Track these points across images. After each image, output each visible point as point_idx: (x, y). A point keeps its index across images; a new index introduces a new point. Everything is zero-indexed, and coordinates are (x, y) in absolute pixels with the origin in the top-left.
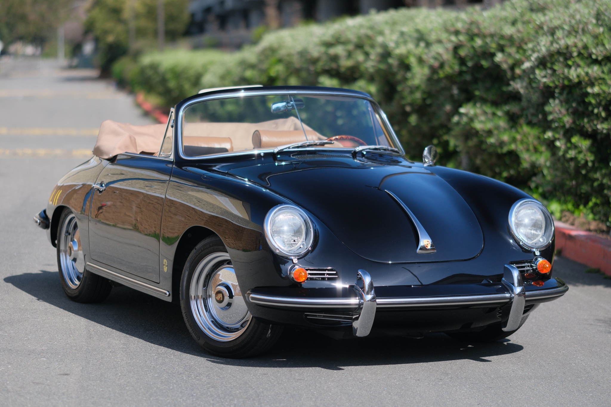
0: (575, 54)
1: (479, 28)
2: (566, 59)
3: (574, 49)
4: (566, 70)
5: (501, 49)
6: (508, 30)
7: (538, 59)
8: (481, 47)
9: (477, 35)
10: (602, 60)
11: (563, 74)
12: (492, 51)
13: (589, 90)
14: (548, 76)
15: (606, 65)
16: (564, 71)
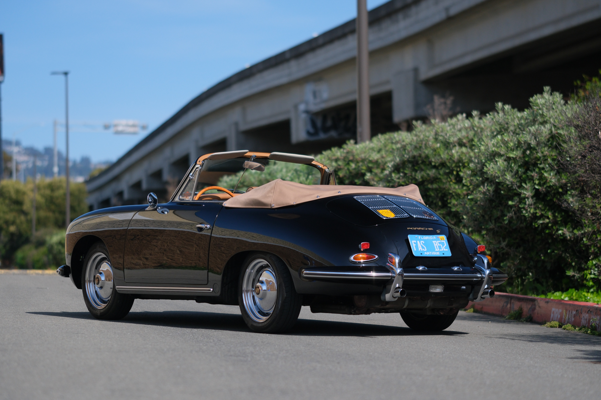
0: (420, 162)
1: (353, 156)
2: (413, 166)
3: (419, 159)
4: (413, 173)
5: (370, 170)
6: (375, 156)
7: (394, 166)
8: (355, 169)
9: (352, 161)
10: (439, 165)
11: (411, 176)
12: (363, 171)
13: (430, 186)
14: (401, 178)
15: (441, 169)
16: (412, 174)
